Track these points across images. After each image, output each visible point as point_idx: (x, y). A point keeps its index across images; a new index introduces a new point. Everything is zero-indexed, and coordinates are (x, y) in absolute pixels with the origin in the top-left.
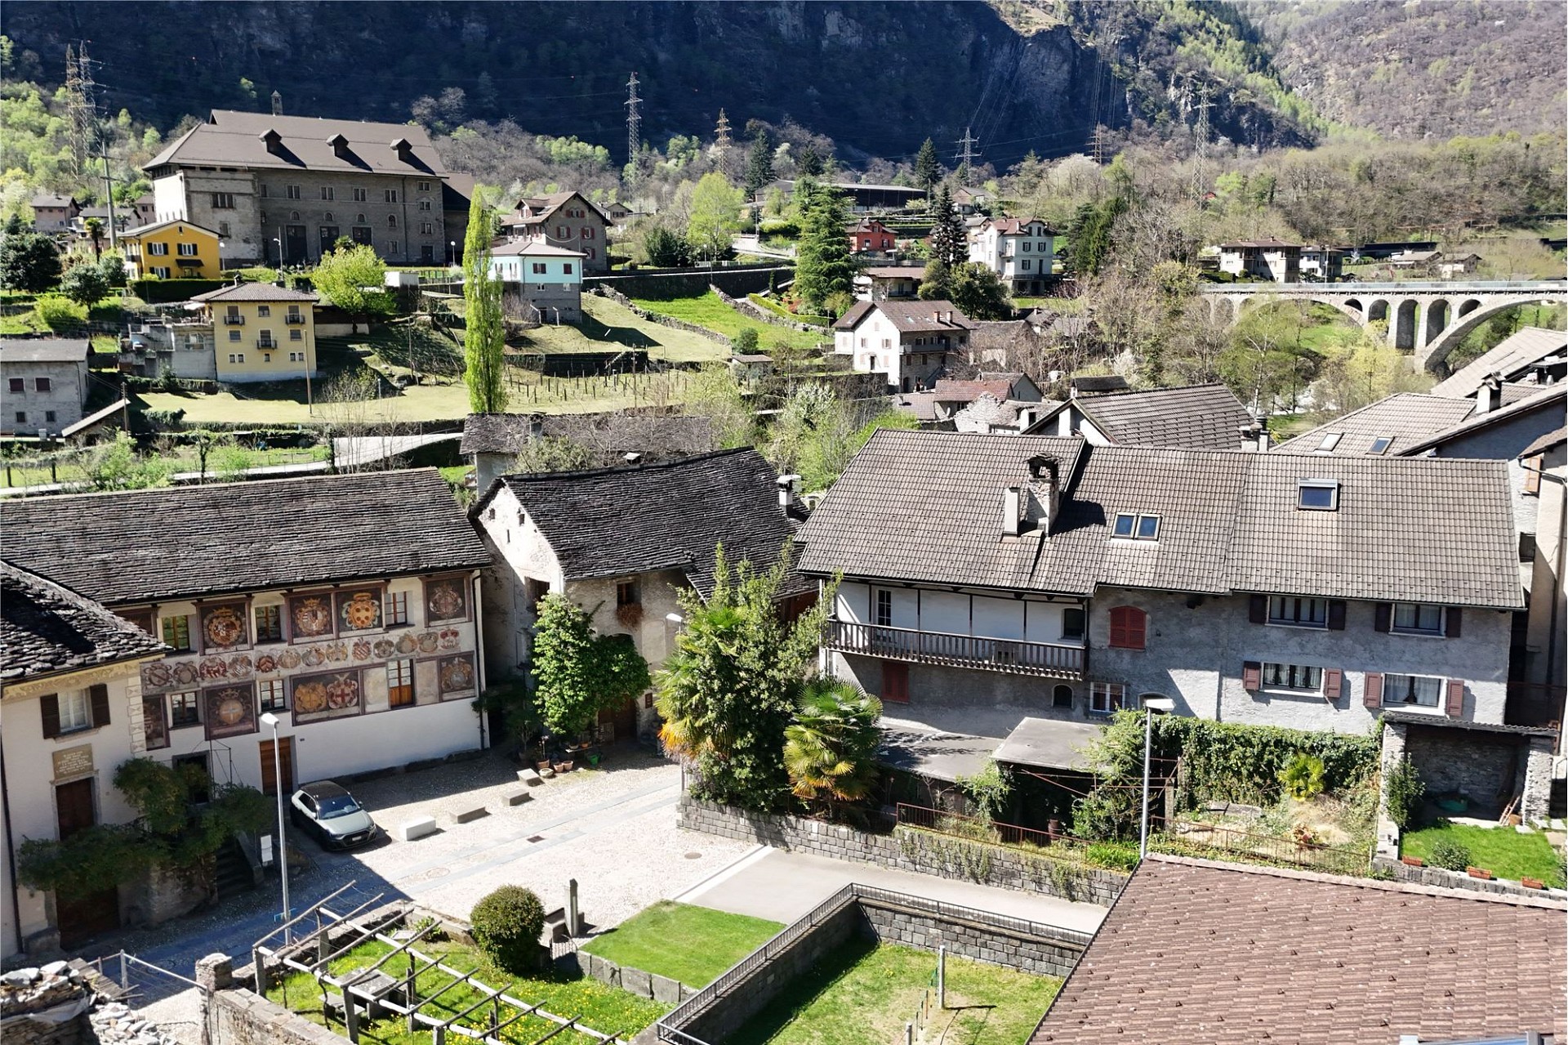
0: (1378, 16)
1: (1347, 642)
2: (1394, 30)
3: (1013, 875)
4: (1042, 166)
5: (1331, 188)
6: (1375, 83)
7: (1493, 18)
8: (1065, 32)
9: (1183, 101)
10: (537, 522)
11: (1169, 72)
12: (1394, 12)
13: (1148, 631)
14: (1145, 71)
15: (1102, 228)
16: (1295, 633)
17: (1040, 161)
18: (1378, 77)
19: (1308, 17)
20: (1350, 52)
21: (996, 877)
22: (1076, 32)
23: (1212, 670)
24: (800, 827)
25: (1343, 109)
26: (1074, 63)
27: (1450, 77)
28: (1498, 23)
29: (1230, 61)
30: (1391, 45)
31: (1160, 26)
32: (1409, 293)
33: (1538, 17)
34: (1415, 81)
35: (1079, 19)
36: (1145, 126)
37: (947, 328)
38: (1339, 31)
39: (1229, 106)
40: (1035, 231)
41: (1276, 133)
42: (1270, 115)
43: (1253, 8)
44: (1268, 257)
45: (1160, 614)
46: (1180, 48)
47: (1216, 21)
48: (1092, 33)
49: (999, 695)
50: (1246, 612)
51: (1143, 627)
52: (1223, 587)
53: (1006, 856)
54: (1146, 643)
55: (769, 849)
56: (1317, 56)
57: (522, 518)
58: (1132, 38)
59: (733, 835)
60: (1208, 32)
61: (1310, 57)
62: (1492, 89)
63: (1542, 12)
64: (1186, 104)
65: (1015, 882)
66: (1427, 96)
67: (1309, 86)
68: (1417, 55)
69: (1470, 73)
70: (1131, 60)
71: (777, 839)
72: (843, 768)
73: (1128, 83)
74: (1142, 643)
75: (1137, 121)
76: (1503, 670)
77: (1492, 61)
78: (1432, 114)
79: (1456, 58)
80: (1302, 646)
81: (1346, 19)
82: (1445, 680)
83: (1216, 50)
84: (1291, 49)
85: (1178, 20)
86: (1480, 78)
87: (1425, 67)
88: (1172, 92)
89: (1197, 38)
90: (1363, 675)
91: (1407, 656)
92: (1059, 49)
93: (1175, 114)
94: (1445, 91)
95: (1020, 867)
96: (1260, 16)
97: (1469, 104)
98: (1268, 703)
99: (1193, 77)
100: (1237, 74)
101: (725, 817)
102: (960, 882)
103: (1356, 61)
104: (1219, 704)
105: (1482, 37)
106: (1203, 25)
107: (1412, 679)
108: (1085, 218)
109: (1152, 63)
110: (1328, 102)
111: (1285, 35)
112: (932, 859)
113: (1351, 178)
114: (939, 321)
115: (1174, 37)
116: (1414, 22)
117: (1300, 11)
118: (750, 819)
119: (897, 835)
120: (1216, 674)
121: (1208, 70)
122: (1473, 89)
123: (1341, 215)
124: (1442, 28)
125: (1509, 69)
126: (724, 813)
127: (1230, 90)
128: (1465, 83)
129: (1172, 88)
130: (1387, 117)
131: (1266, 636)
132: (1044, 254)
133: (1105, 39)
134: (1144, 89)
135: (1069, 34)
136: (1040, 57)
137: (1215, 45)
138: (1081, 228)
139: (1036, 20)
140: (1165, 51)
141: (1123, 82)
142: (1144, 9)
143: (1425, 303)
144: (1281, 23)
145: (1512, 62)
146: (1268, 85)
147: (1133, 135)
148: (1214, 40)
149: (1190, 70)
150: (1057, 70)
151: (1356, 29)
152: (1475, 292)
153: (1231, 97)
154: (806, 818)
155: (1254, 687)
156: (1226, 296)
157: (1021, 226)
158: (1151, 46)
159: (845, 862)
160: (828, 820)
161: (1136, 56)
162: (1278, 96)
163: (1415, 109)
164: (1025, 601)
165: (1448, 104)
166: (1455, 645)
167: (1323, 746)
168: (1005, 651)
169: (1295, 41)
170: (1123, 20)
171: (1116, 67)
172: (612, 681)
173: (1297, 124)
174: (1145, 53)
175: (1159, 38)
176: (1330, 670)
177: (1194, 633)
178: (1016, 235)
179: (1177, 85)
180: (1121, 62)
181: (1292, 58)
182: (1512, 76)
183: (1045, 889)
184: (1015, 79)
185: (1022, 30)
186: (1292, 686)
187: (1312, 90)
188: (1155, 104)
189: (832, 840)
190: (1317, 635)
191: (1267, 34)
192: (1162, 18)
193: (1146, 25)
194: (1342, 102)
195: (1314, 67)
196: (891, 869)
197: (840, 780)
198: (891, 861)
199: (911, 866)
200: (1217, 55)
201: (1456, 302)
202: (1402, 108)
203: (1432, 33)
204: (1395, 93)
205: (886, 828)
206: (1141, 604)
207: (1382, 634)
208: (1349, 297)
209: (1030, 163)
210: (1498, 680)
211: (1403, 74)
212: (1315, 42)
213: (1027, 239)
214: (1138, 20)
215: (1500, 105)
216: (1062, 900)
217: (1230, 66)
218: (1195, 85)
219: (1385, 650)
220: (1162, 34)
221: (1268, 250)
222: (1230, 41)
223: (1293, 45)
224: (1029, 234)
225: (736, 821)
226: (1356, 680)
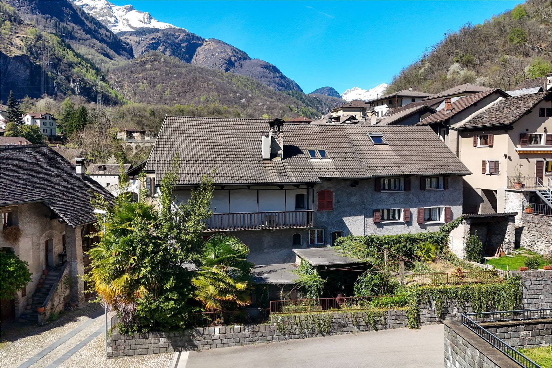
0: (138, 69)
1: (411, 196)
2: (144, 74)
3: (343, 326)
4: (33, 101)
5: (142, 117)
6: (140, 89)
7: (173, 74)
8: (27, 58)
9: (76, 88)
11: (70, 77)
12: (143, 68)
13: (334, 201)
14: (60, 76)
15: (78, 117)
16: (392, 194)
17: (32, 99)
18: (141, 88)
19: (115, 66)
20: (131, 79)
21: (334, 329)
22: (31, 58)
23: (360, 215)
24: (206, 332)
25: (131, 97)
26: (31, 70)
27: (163, 90)
28: (175, 75)
29: (92, 76)
30: (143, 78)
31: (65, 61)
33: (185, 75)
34: (152, 90)
35: (32, 54)
36: (63, 95)
38: (126, 72)
39: (93, 92)
40: (48, 118)
41: (111, 102)
42: (108, 96)
43: (96, 61)
44: (134, 135)
45: (339, 192)
46: (73, 69)
47: (85, 62)
48: (38, 60)
49: (266, 244)
50: (373, 187)
51: (332, 199)
52: (370, 175)
53: (339, 315)
54: (333, 207)
55: (185, 355)
56: (120, 79)
58: (54, 63)
59: (156, 351)
60: (83, 66)
61: (118, 79)
62: (176, 95)
63: (187, 74)
64: (78, 89)
65: (345, 329)
66: (157, 95)
67: (118, 88)
68: (152, 82)
69: (169, 90)
70: (55, 71)
71: (191, 345)
72: (240, 286)
73: (54, 79)
74: (332, 207)
75: (59, 94)
76: (461, 201)
77: (175, 86)
78: (159, 101)
79: (164, 85)
80: (394, 200)
81: (128, 68)
82: (443, 207)
83: (86, 72)
84: (111, 76)
85: (71, 60)
86: (172, 91)
87: (155, 86)
88: (72, 85)
89: (79, 67)
90: (416, 209)
91: (431, 200)
92: (25, 63)
93: (74, 93)
94: (162, 94)
95: (347, 320)
96: (98, 64)
97: (170, 99)
98: (383, 228)
99: (79, 80)
100: (95, 81)
101: (148, 341)
102: (313, 338)
103: (133, 82)
104: (364, 231)
105: (171, 79)
106: (80, 63)
107: (430, 209)
108: (69, 114)
109: (63, 73)
110: (126, 94)
111: (108, 71)
112: (295, 329)
113: (147, 114)
115: (71, 65)
116: (150, 72)
117: (112, 64)
118: (168, 338)
119: (273, 320)
120: (363, 217)
121: (85, 78)
122: (170, 94)
123: (147, 126)
124: (158, 75)
125: (180, 90)
126: (146, 338)
127: (93, 86)
128: (168, 92)
129: (72, 83)
130: (145, 101)
131: (381, 197)
132: (52, 127)
133: (44, 62)
134: (61, 82)
135: (28, 59)
136: (17, 65)
137: (85, 70)
138: (67, 118)
139: (14, 52)
140: (68, 70)
141: (53, 79)
142: (58, 54)
144: (107, 67)
145: (180, 88)
146: (106, 86)
147: (58, 98)
148: (85, 69)
149: (78, 77)
150: (25, 71)
151: (132, 72)
153: (94, 88)
154: (209, 327)
155: (378, 221)
156: (129, 144)
157: (42, 115)
158: (62, 67)
159: (239, 347)
160: (223, 324)
161: (56, 70)
162: (110, 90)
163: (154, 99)
164: (285, 190)
165: (163, 98)
166: (447, 193)
168: (270, 218)
169: (112, 73)
170: (50, 56)
171: (49, 73)
172: (9, 278)
173: (118, 100)
174: (60, 70)
175: (65, 65)
176: (406, 209)
177: (353, 199)
178: (40, 118)
179: (74, 82)
180: (51, 72)
181: (112, 78)
182: (181, 91)
183: (362, 328)
184: (7, 72)
185: (8, 54)
186: (389, 219)
187: (120, 90)
188: (66, 88)
189: (230, 336)
190: (400, 194)
191: (102, 70)
192: (65, 58)
193: (60, 60)
194: (130, 94)
195: (120, 82)
196: (270, 343)
197: (240, 294)
198: (269, 338)
199: (282, 337)
200: (87, 74)
202: (150, 98)
203: (156, 76)
204: (147, 93)
206: (331, 188)
207: (423, 191)
209: (27, 99)
210: (460, 205)
211: (148, 88)
212: (119, 74)
213: (45, 121)
214: (56, 57)
215: (179, 100)
216: (371, 332)
217: (92, 78)
218: (80, 83)
219: (424, 197)
220: (66, 64)
221: (134, 132)
222: (91, 70)
223: (112, 75)
224: (46, 118)
225: (157, 341)
226: (414, 211)
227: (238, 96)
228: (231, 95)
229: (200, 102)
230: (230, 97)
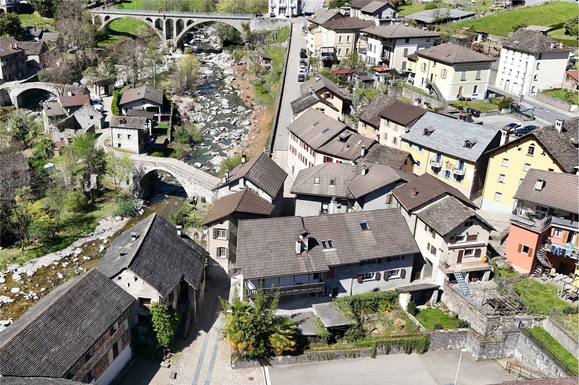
21: (334, 358)
24: (275, 359)
32: (169, 16)
37: (17, 51)
55: (264, 367)
57: (136, 279)
59: (253, 366)
65: (340, 357)
71: (268, 364)
101: (250, 363)
102: (324, 361)
112: (316, 358)
114: (13, 48)
118: (259, 361)
119: (305, 354)
126: (249, 361)
143: (175, 20)
152: (191, 17)
154: (278, 357)
156: (99, 14)
159: (289, 365)
183: (347, 357)
189: (285, 360)
196: (304, 363)
198: (304, 361)
199: (310, 361)
201: (186, 21)
208: (147, 17)
216: (351, 358)
225: (253, 363)
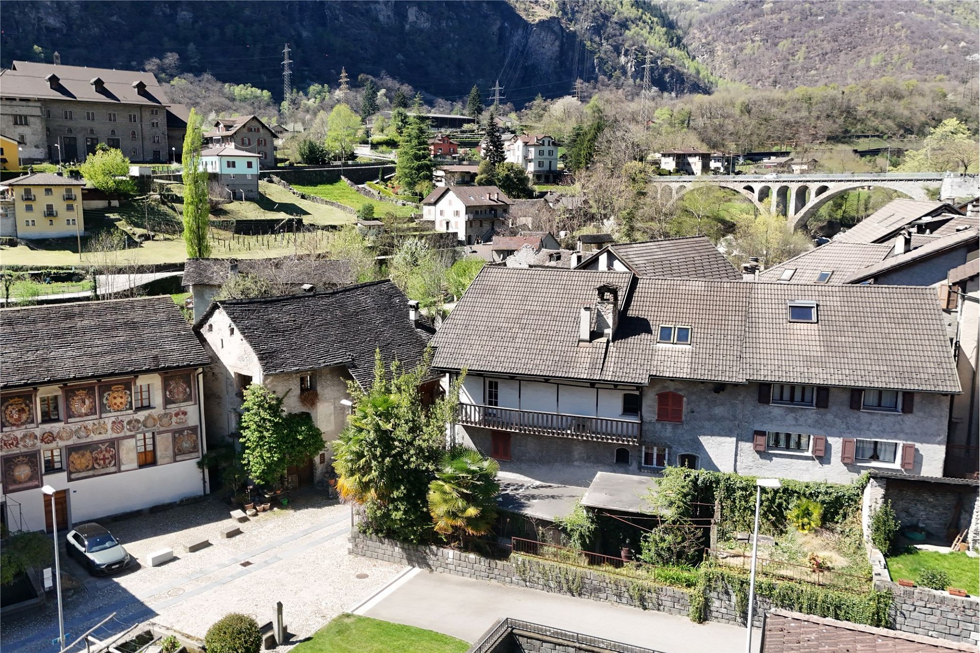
0: (747, 14)
1: (830, 417)
2: (757, 22)
3: (600, 590)
4: (546, 103)
5: (725, 117)
6: (746, 54)
7: (817, 15)
8: (556, 21)
9: (629, 65)
10: (243, 333)
11: (621, 47)
12: (756, 11)
13: (685, 409)
14: (606, 46)
15: (589, 141)
16: (792, 410)
17: (545, 100)
18: (747, 51)
19: (704, 14)
20: (730, 35)
21: (587, 592)
22: (563, 21)
23: (730, 436)
24: (440, 554)
25: (726, 71)
26: (562, 41)
27: (791, 51)
28: (820, 18)
29: (657, 40)
30: (755, 31)
31: (615, 18)
32: (784, 181)
33: (844, 15)
34: (770, 54)
35: (565, 13)
36: (606, 80)
37: (495, 204)
38: (723, 22)
39: (657, 68)
40: (546, 143)
41: (686, 85)
42: (683, 74)
43: (671, 8)
44: (691, 160)
45: (694, 398)
46: (627, 31)
47: (649, 15)
48: (573, 22)
49: (576, 455)
50: (756, 396)
51: (681, 406)
52: (741, 378)
53: (594, 576)
54: (683, 418)
55: (417, 570)
56: (710, 38)
57: (232, 331)
58: (598, 25)
59: (391, 559)
60: (644, 22)
61: (706, 38)
62: (817, 58)
63: (847, 11)
64: (631, 67)
65: (603, 595)
66: (777, 63)
67: (705, 56)
68: (771, 38)
69: (804, 49)
70: (597, 39)
71: (423, 562)
72: (472, 511)
73: (596, 53)
74: (681, 418)
75: (601, 77)
76: (943, 437)
77: (816, 41)
78: (781, 74)
79: (795, 40)
80: (796, 419)
81: (728, 15)
82: (901, 443)
83: (649, 33)
84: (694, 34)
85: (625, 15)
86: (809, 52)
87: (776, 45)
88: (623, 59)
89: (637, 26)
90: (841, 440)
91: (873, 427)
92: (554, 32)
93: (625, 73)
94: (788, 60)
95: (605, 585)
96: (675, 13)
97: (803, 67)
98: (771, 460)
99: (636, 50)
100: (663, 48)
101: (384, 547)
102: (559, 595)
103: (734, 41)
104: (736, 461)
105: (810, 27)
106: (641, 18)
107: (876, 443)
108: (578, 135)
109: (610, 41)
110: (717, 66)
111: (690, 25)
112: (539, 578)
113: (737, 112)
114: (490, 199)
115: (624, 25)
116: (769, 17)
117: (699, 10)
118: (403, 548)
119: (512, 560)
120: (734, 439)
121: (646, 45)
122: (805, 58)
123: (731, 134)
124: (786, 21)
125: (827, 47)
126: (383, 543)
127: (658, 58)
128: (800, 55)
129: (623, 57)
130: (753, 75)
131: (770, 413)
132: (552, 157)
133: (581, 26)
134: (606, 57)
135: (559, 23)
136: (541, 37)
137: (648, 30)
138: (575, 141)
139: (539, 14)
140: (618, 33)
141: (593, 53)
142: (605, 7)
143: (794, 188)
144: (688, 18)
145: (829, 42)
146: (681, 55)
147: (599, 85)
148: (648, 27)
149: (633, 45)
150: (552, 45)
151: (734, 21)
152: (825, 181)
153: (659, 62)
154: (444, 548)
155: (761, 449)
156: (667, 184)
157: (538, 140)
158: (610, 30)
159: (474, 580)
160: (460, 549)
161: (600, 36)
162: (688, 62)
163: (770, 71)
164: (597, 388)
165: (790, 68)
166: (909, 419)
167: (819, 493)
168: (581, 424)
169: (697, 28)
170: (592, 14)
171: (588, 44)
172: (298, 446)
173: (699, 79)
174: (606, 35)
175: (614, 25)
176: (816, 436)
177: (718, 411)
178: (534, 145)
179: (626, 55)
180: (591, 40)
181: (696, 37)
182: (829, 50)
183: (624, 600)
184: (526, 51)
185: (530, 20)
186: (788, 448)
187: (707, 59)
188: (612, 67)
189: (464, 564)
190: (807, 411)
191: (679, 24)
192: (616, 13)
193: (606, 18)
194: (726, 66)
195: (708, 44)
196: (508, 585)
197: (470, 521)
198: (508, 579)
199: (522, 583)
200: (650, 37)
201: (813, 187)
202: (762, 70)
203: (780, 24)
204: (758, 61)
205: (504, 555)
206: (681, 390)
207: (856, 411)
208: (746, 184)
209: (538, 101)
210: (939, 443)
211: (763, 49)
212: (709, 29)
213: (542, 148)
214: (601, 14)
215: (822, 68)
216: (637, 609)
217: (658, 43)
218: (637, 55)
219: (857, 422)
220: (616, 23)
221: (690, 155)
222: (658, 28)
223: (695, 31)
224: (543, 144)
225: (392, 549)
226: (836, 443)
227: (963, 47)
228: (945, 47)
229: (869, 67)
230: (941, 52)
